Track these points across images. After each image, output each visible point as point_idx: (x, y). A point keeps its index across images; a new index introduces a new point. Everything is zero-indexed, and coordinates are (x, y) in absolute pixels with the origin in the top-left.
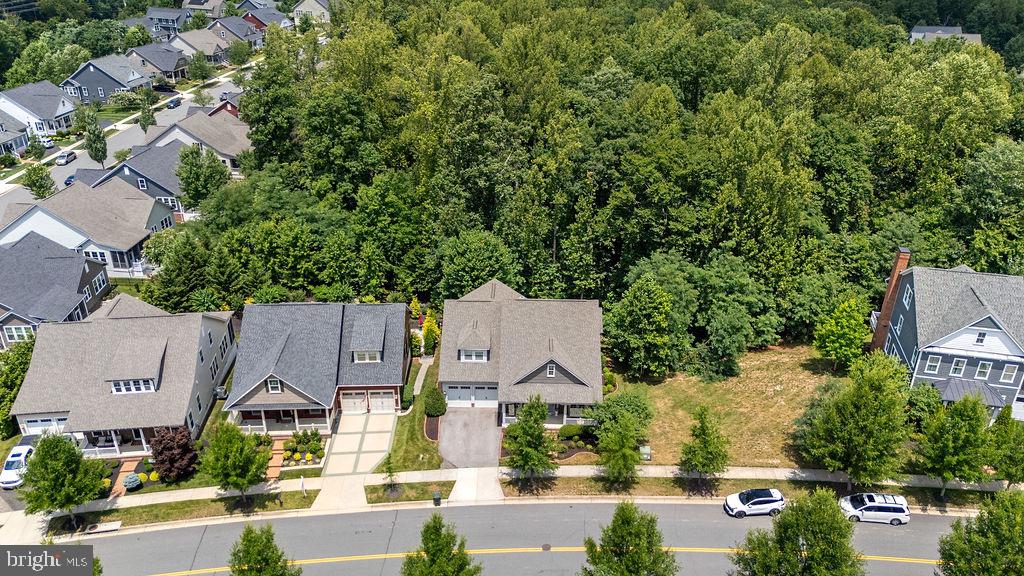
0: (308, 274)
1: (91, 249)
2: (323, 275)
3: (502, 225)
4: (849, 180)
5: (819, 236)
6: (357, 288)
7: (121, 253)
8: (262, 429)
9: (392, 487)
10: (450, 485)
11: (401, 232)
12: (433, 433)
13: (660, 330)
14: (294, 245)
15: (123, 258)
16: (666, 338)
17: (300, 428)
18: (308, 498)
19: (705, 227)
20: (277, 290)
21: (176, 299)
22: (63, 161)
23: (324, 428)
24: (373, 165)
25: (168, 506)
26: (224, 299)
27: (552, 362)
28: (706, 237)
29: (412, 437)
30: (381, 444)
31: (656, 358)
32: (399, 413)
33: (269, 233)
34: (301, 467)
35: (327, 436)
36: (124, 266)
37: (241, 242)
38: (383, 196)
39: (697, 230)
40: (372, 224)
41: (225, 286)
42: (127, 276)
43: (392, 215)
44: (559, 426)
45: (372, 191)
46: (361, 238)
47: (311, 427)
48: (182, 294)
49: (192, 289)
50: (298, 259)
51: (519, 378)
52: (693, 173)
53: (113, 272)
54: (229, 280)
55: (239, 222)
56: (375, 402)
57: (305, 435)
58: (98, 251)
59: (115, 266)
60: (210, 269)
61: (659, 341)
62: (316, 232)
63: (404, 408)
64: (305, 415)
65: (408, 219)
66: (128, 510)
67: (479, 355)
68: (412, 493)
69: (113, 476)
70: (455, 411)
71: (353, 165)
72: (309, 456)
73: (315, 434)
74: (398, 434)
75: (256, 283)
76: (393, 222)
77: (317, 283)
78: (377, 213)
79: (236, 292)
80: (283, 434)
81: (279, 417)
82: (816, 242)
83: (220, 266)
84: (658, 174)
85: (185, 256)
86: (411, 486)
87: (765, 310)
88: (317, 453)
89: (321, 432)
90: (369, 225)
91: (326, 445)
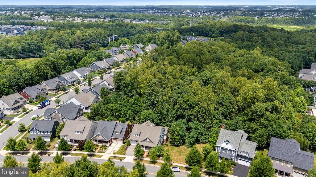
0: (118, 115)
1: (81, 106)
5: (220, 120)
6: (127, 119)
7: (86, 107)
8: (97, 143)
9: (115, 157)
10: (125, 158)
11: (137, 109)
12: (126, 149)
14: (116, 109)
15: (87, 108)
16: (178, 137)
17: (104, 144)
18: (101, 156)
20: (112, 118)
21: (93, 117)
22: (83, 85)
24: (134, 94)
25: (79, 154)
26: (101, 119)
27: (148, 138)
29: (122, 149)
30: (117, 149)
32: (123, 144)
33: (112, 106)
34: (102, 151)
35: (108, 146)
36: (87, 110)
37: (107, 108)
38: (134, 101)
40: (132, 106)
41: (102, 116)
42: (87, 112)
43: (136, 105)
44: (149, 151)
45: (132, 100)
46: (129, 109)
48: (94, 117)
49: (96, 116)
50: (116, 112)
51: (143, 140)
53: (84, 111)
55: (107, 103)
56: (119, 142)
58: (83, 106)
59: (85, 110)
60: (100, 112)
61: (176, 137)
62: (121, 107)
65: (139, 106)
66: (73, 153)
67: (137, 135)
68: (118, 158)
69: (72, 148)
70: (132, 146)
71: (130, 94)
72: (103, 149)
73: (106, 146)
74: (120, 148)
75: (108, 116)
77: (120, 117)
78: (133, 104)
79: (104, 117)
80: (101, 145)
81: (100, 141)
83: (101, 112)
85: (96, 109)
86: (118, 157)
88: (105, 149)
90: (131, 106)
91: (107, 148)
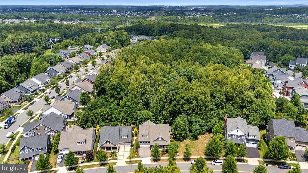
0: (110, 119)
1: (63, 115)
2: (113, 120)
3: (150, 109)
4: (220, 99)
5: (215, 110)
6: (120, 122)
7: (69, 116)
8: (105, 151)
9: (130, 161)
10: (141, 161)
11: (129, 110)
12: (138, 151)
13: (182, 130)
14: (107, 114)
16: (183, 132)
17: (112, 151)
18: (115, 163)
19: (191, 109)
20: (103, 123)
23: (117, 151)
24: (123, 96)
26: (92, 125)
27: (160, 137)
28: (191, 111)
29: (133, 152)
30: (128, 154)
31: (181, 136)
32: (131, 148)
33: (102, 111)
34: (113, 158)
36: (69, 118)
37: (96, 113)
38: (125, 103)
39: (189, 110)
40: (123, 109)
41: (93, 123)
42: (70, 120)
43: (127, 107)
44: (162, 150)
45: (123, 102)
46: (121, 112)
47: (114, 150)
48: (84, 124)
49: (86, 123)
50: (108, 116)
51: (154, 140)
52: (187, 99)
53: (68, 120)
54: (94, 122)
55: (95, 109)
56: (126, 146)
57: (113, 152)
61: (182, 132)
62: (111, 111)
63: (132, 147)
64: (113, 148)
65: (130, 107)
67: (146, 136)
68: (134, 162)
69: (78, 160)
70: (142, 147)
71: (119, 96)
72: (114, 156)
73: (115, 152)
74: (131, 152)
75: (99, 122)
76: (127, 108)
77: (111, 121)
78: (124, 106)
79: (95, 124)
80: (109, 152)
81: (108, 149)
82: (214, 112)
83: (92, 118)
84: (181, 99)
85: (85, 116)
87: (204, 126)
89: (116, 152)
91: (117, 154)
